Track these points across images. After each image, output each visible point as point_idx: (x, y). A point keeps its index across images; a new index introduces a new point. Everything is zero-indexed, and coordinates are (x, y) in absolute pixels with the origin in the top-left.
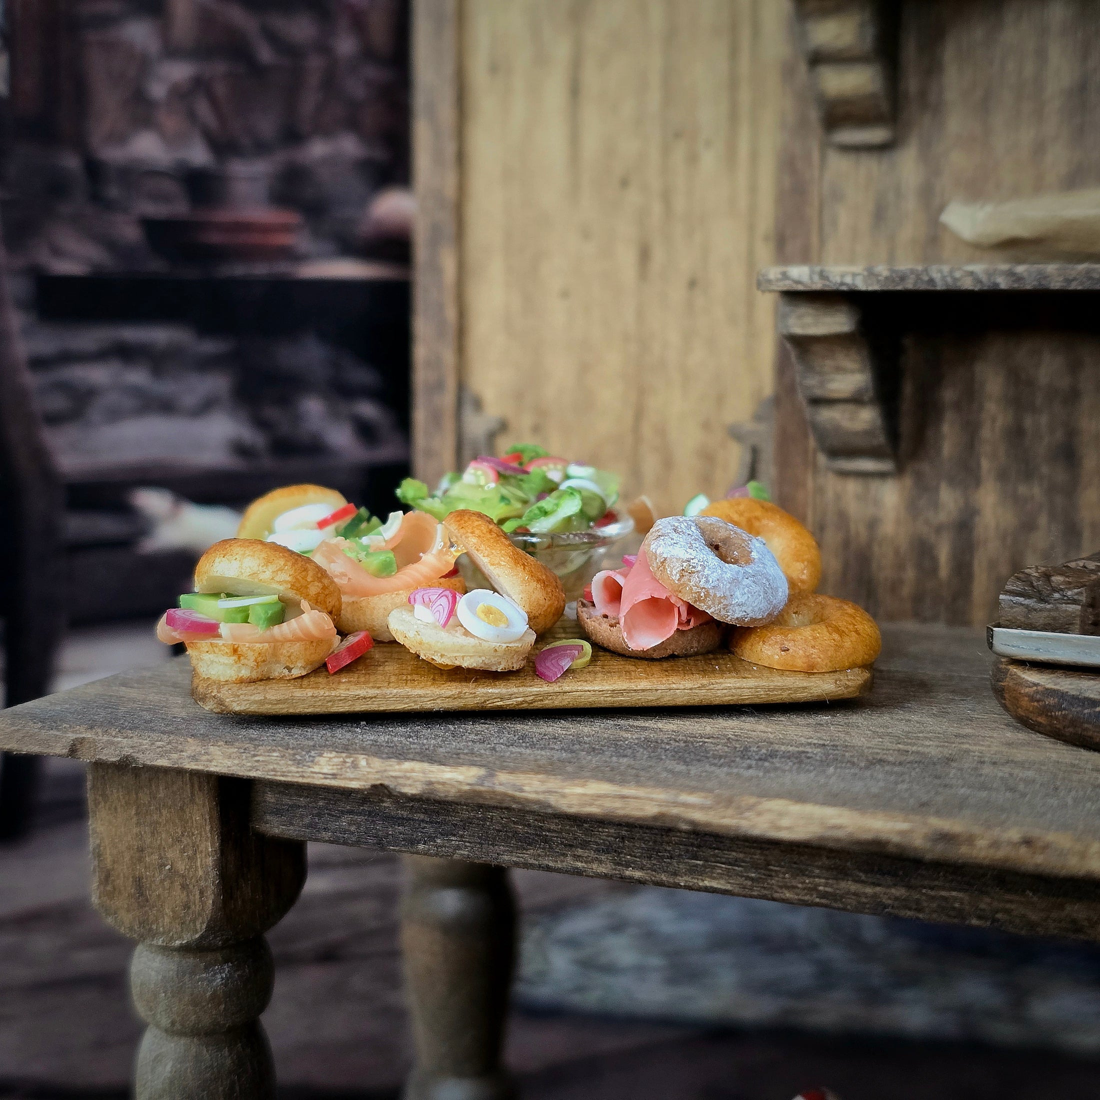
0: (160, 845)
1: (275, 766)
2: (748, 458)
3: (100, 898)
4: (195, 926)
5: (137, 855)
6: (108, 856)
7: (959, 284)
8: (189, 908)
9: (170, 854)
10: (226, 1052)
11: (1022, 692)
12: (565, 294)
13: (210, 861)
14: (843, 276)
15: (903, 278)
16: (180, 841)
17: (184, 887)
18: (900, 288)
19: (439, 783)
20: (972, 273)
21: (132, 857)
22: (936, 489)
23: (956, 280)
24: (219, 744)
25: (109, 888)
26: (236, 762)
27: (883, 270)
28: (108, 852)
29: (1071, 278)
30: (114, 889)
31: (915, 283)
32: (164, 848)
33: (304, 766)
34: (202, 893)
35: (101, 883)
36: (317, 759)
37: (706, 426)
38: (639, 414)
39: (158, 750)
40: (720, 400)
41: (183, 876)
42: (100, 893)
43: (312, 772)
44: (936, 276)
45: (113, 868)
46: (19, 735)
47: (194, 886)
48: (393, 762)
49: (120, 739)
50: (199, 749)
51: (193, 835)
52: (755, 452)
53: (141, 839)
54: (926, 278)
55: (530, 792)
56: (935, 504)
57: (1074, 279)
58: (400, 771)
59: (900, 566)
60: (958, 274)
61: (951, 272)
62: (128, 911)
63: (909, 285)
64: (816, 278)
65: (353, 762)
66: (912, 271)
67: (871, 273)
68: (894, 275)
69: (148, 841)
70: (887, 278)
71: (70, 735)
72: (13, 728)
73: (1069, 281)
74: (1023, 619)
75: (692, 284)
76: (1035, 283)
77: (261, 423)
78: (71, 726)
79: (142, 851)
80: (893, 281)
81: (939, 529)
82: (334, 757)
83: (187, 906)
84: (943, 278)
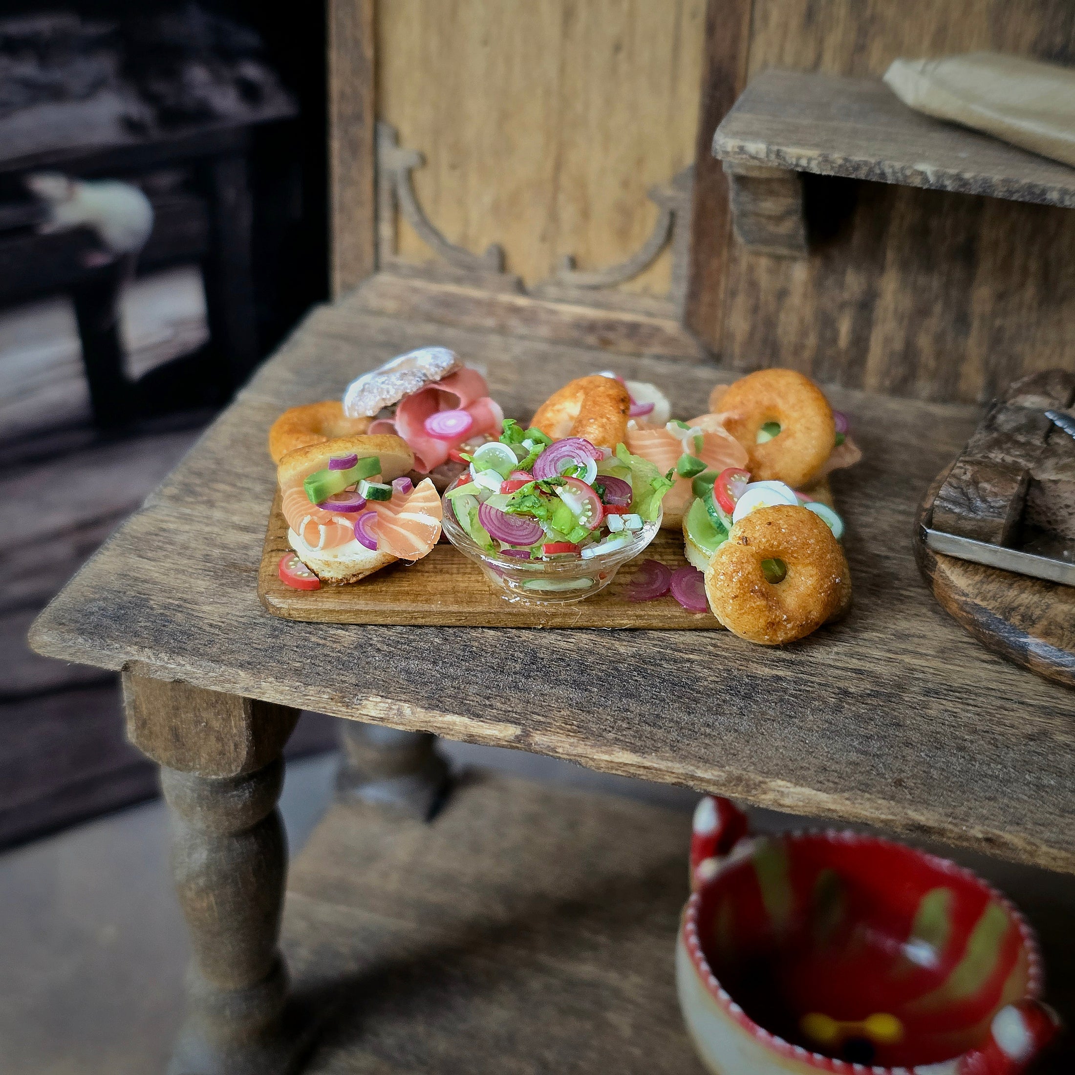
0: (195, 707)
1: (326, 705)
2: (666, 222)
3: (137, 738)
4: (230, 767)
5: (172, 711)
6: (144, 709)
7: (909, 181)
8: (224, 754)
9: (204, 715)
10: (253, 839)
11: (952, 596)
12: (485, 43)
13: (244, 724)
14: (799, 158)
15: (857, 168)
16: (214, 707)
17: (219, 739)
18: (853, 176)
19: (479, 736)
20: (922, 173)
21: (167, 713)
22: (843, 273)
23: (906, 177)
24: (270, 680)
25: (146, 732)
26: (289, 697)
27: (837, 157)
28: (144, 706)
29: (1014, 190)
30: (151, 733)
31: (867, 175)
32: (199, 710)
33: (353, 708)
34: (236, 746)
35: (137, 728)
36: (365, 702)
37: (625, 184)
38: (558, 166)
39: (211, 679)
40: (640, 162)
41: (218, 732)
42: (138, 735)
43: (360, 714)
44: (888, 171)
45: (150, 719)
46: (72, 650)
47: (228, 740)
48: (437, 713)
49: (173, 666)
50: (252, 683)
51: (227, 703)
52: (673, 215)
53: (176, 701)
54: (878, 171)
55: (562, 754)
56: (841, 285)
57: (1017, 191)
58: (443, 722)
59: (803, 333)
60: (908, 172)
61: (903, 169)
62: (165, 750)
63: (862, 175)
64: (773, 157)
65: (398, 709)
66: (866, 163)
67: (826, 160)
68: (848, 164)
69: (183, 703)
70: (840, 166)
71: (122, 656)
72: (64, 644)
73: (1012, 193)
74: (953, 524)
75: (617, 48)
76: (981, 190)
77: (148, 97)
78: (121, 647)
79: (178, 709)
80: (847, 169)
81: (842, 306)
82: (380, 702)
83: (222, 753)
84: (894, 173)
